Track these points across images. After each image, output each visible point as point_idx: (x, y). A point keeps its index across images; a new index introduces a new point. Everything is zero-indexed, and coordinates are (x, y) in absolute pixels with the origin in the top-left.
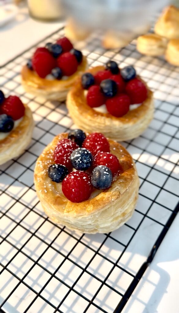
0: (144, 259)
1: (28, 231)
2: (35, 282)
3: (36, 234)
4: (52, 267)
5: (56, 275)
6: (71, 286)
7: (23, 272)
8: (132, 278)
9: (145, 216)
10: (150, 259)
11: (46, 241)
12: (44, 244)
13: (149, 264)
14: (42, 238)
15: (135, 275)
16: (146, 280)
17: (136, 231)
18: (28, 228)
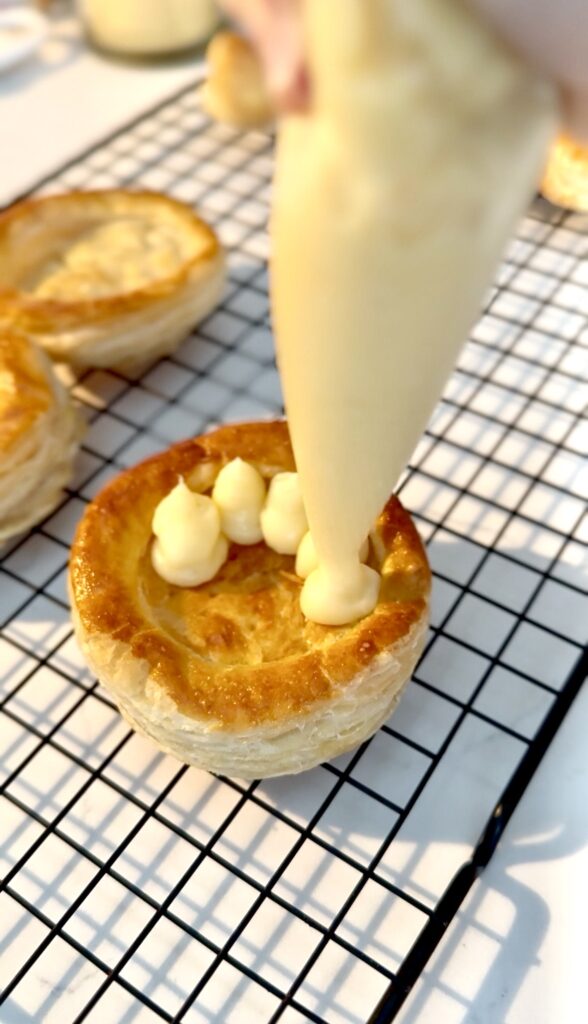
0: (463, 854)
1: (80, 763)
2: (103, 933)
3: (106, 773)
4: (158, 881)
5: (171, 909)
6: (221, 945)
7: (61, 900)
8: (424, 919)
9: (467, 709)
10: (484, 853)
11: (140, 796)
12: (131, 806)
13: (480, 869)
14: (125, 785)
15: (432, 906)
16: (470, 921)
17: (436, 759)
18: (77, 752)
